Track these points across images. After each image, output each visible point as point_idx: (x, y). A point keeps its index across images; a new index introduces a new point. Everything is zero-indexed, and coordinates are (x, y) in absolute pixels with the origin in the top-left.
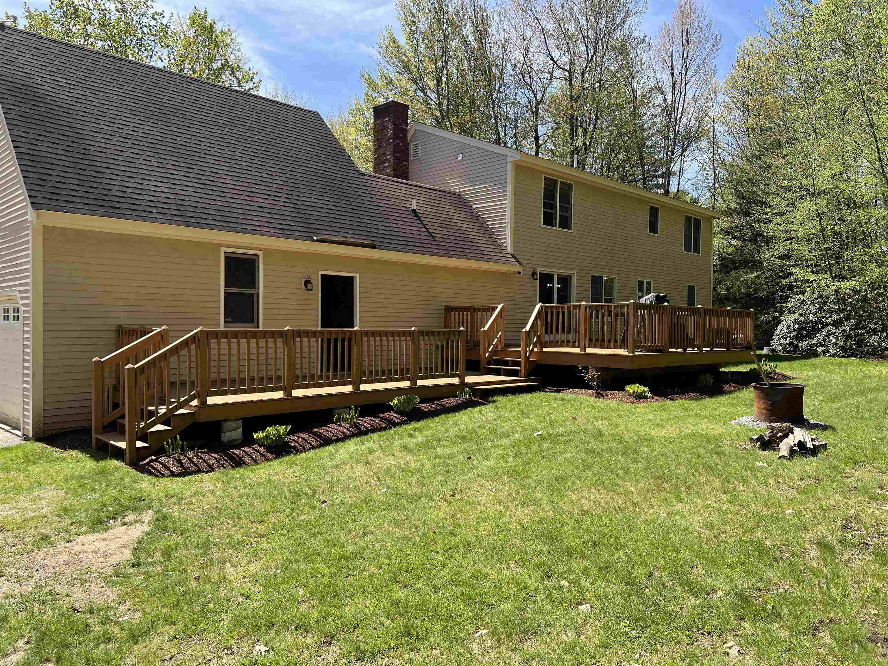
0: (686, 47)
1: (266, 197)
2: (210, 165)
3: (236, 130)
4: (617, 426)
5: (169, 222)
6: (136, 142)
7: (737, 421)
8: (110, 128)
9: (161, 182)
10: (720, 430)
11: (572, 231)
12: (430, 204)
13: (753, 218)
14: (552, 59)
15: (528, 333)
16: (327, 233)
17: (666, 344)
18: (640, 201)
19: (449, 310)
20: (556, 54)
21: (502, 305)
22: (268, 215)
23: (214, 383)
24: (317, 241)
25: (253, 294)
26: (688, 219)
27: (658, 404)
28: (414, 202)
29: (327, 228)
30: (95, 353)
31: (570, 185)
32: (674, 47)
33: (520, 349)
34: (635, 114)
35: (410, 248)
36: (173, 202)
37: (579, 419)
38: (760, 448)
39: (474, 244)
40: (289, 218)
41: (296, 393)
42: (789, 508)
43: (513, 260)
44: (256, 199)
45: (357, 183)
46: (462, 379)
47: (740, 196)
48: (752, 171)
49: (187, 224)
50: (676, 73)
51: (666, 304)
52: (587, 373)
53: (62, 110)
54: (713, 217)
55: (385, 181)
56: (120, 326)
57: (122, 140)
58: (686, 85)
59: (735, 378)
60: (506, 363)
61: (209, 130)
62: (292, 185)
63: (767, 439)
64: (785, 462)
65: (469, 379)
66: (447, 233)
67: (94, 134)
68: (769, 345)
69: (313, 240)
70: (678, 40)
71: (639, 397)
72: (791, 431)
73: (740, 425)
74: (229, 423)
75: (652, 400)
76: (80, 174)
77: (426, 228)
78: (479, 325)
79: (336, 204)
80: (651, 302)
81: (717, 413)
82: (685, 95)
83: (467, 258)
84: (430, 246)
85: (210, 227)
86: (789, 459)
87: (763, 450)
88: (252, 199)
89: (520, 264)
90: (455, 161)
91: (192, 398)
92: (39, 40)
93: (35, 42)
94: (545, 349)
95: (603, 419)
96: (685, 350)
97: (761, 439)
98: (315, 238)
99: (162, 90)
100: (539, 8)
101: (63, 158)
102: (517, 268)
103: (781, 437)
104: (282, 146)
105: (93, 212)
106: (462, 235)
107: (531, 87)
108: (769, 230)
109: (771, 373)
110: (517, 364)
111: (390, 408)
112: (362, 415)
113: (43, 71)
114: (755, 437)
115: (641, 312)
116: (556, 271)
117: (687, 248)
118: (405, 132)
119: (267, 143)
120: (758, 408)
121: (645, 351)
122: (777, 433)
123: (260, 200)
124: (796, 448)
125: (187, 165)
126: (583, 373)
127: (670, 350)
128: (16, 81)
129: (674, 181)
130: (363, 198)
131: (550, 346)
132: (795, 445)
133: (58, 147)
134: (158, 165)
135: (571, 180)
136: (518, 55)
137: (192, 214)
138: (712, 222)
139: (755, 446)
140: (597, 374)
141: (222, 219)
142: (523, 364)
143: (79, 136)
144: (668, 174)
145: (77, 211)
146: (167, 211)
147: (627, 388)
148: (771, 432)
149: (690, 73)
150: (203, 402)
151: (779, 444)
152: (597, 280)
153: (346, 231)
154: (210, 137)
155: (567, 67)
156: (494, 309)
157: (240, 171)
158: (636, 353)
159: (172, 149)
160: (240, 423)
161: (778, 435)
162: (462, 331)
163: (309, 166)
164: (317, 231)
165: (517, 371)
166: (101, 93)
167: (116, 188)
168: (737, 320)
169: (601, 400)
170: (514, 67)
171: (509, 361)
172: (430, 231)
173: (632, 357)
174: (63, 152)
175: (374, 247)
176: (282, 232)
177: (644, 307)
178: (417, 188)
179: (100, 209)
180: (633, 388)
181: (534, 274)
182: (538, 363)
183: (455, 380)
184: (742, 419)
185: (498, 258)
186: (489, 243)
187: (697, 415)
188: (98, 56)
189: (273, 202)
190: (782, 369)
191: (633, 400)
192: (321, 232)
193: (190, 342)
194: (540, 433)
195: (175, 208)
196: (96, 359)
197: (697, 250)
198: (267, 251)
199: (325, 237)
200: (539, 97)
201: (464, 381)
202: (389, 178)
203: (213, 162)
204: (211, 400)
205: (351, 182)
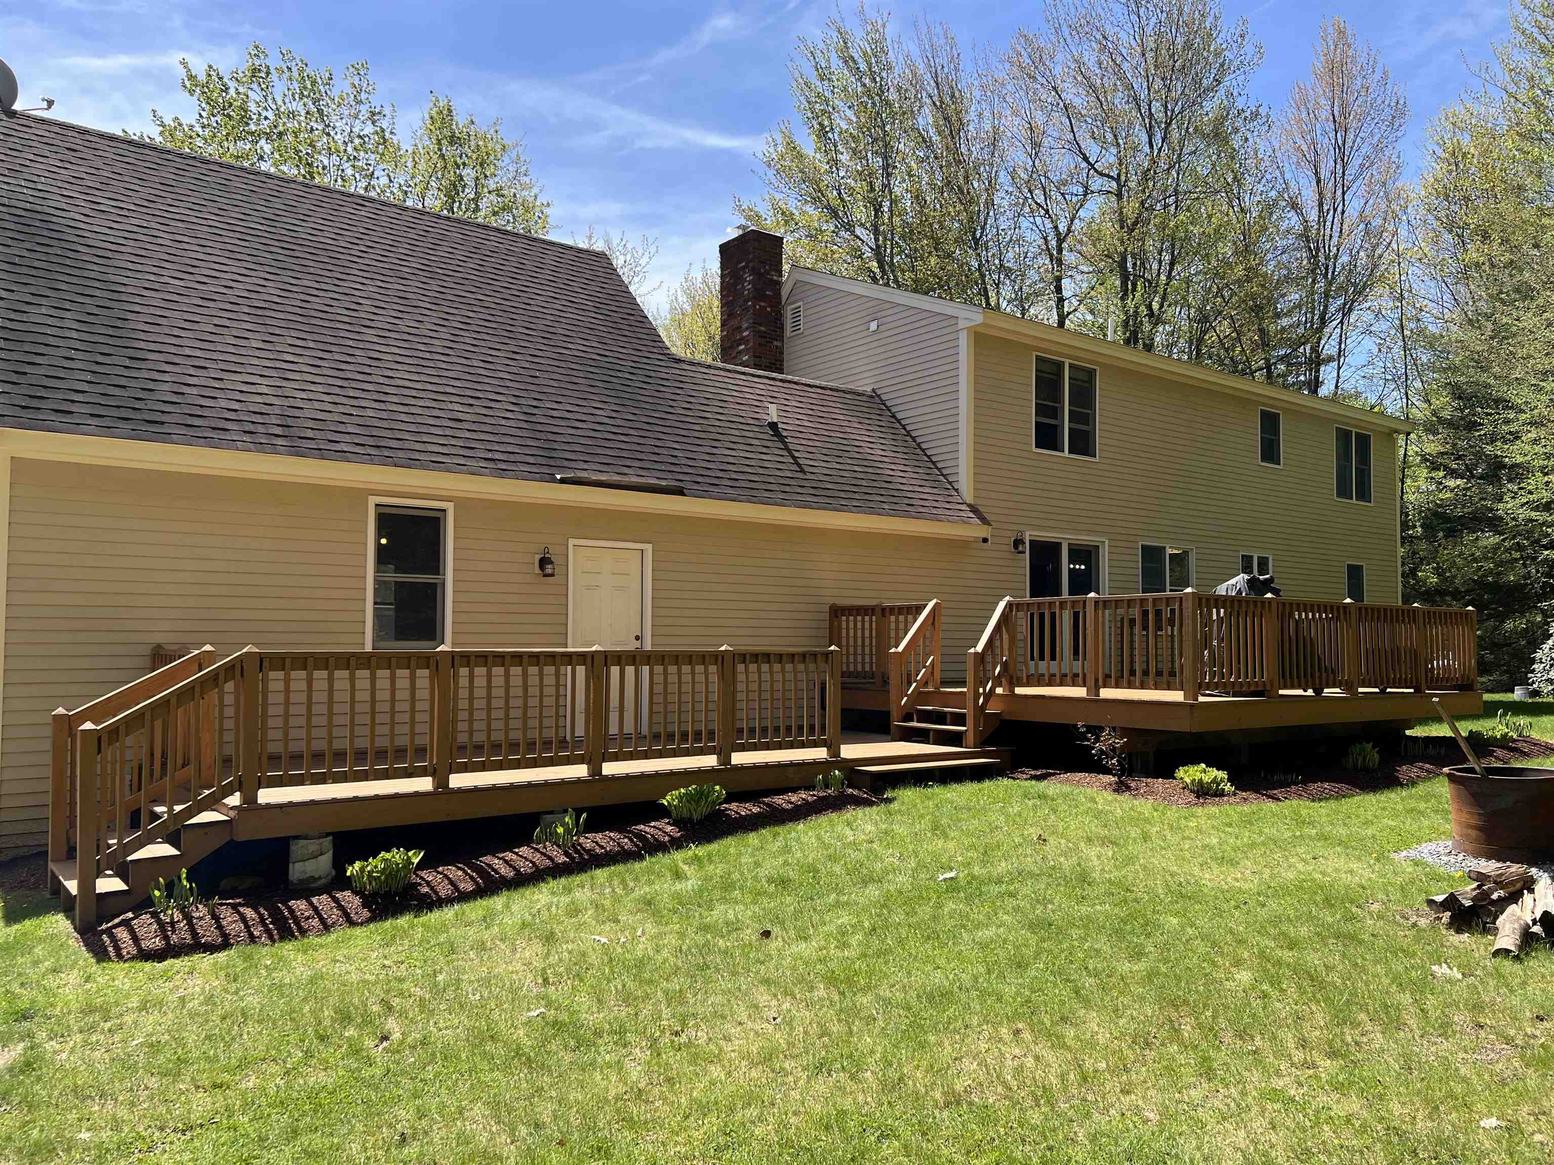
0: (1340, 126)
1: (471, 401)
2: (368, 346)
3: (434, 285)
4: (1130, 860)
5: (260, 447)
6: (229, 307)
7: (1412, 853)
8: (182, 283)
9: (261, 376)
10: (1367, 874)
11: (1097, 459)
12: (810, 412)
13: (1482, 432)
14: (1086, 159)
15: (981, 658)
16: (586, 467)
17: (1271, 682)
18: (1242, 401)
19: (837, 612)
20: (1092, 150)
21: (934, 601)
22: (468, 435)
23: (275, 760)
24: (563, 481)
25: (435, 585)
26: (1344, 436)
27: (1246, 808)
28: (773, 409)
29: (587, 458)
30: (61, 699)
31: (1091, 373)
32: (1318, 126)
33: (965, 690)
34: (1246, 250)
35: (754, 493)
36: (279, 412)
37: (1052, 840)
38: (1450, 925)
39: (890, 486)
40: (512, 440)
41: (457, 781)
42: (1490, 1114)
43: (971, 515)
44: (450, 406)
45: (666, 376)
46: (834, 751)
47: (1457, 393)
48: (1476, 341)
49: (296, 452)
50: (1324, 173)
51: (1269, 595)
52: (1097, 740)
53: (94, 251)
54: (1397, 431)
55: (722, 373)
56: (159, 646)
57: (200, 302)
58: (1344, 193)
59: (1431, 751)
60: (941, 718)
61: (380, 284)
62: (530, 380)
63: (1468, 903)
64: (1507, 965)
65: (850, 751)
66: (838, 466)
67: (145, 293)
68: (1524, 682)
69: (554, 480)
70: (1324, 114)
71: (1203, 792)
72: (1529, 885)
73: (1416, 864)
74: (302, 842)
75: (1232, 799)
76: (97, 363)
77: (794, 457)
78: (893, 642)
79: (614, 415)
80: (1240, 592)
81: (1369, 832)
82: (1343, 212)
83: (872, 511)
84: (799, 490)
85: (343, 456)
86: (1517, 958)
87: (1459, 931)
88: (443, 406)
89: (984, 521)
90: (865, 333)
91: (228, 791)
92: (81, 136)
93: (72, 140)
94: (1019, 691)
95: (1106, 841)
96: (1318, 691)
97: (1451, 903)
98: (558, 477)
99: (302, 217)
100: (1058, 70)
101: (75, 335)
102: (978, 531)
103: (1500, 899)
104: (522, 312)
105: (108, 431)
106: (870, 470)
107: (1047, 211)
108: (1516, 454)
109: (1514, 741)
110: (959, 719)
111: (662, 812)
112: (592, 827)
113: (75, 187)
114: (1440, 898)
115: (1218, 613)
116: (1066, 537)
117: (1343, 491)
118: (777, 285)
119: (493, 306)
120: (1460, 823)
121: (1228, 694)
122: (1493, 892)
123: (457, 407)
124: (1537, 929)
125: (321, 346)
126: (1088, 740)
127: (1281, 692)
128: (14, 203)
129: (1328, 373)
130: (671, 403)
131: (1028, 685)
132: (1534, 922)
133: (68, 315)
134: (261, 345)
135: (1090, 362)
136: (1018, 156)
137: (310, 434)
138: (1394, 441)
139: (1440, 919)
140: (1119, 742)
141: (371, 441)
142: (970, 720)
143: (115, 296)
144: (1316, 361)
145: (75, 428)
146: (261, 429)
147: (1181, 773)
148: (1479, 887)
149: (1351, 171)
150: (250, 800)
151: (1497, 917)
152: (1152, 555)
153: (628, 463)
154: (379, 297)
155: (1114, 174)
156: (919, 609)
157: (428, 356)
158: (1201, 699)
159: (300, 319)
160: (327, 842)
161: (1495, 896)
162: (832, 652)
163: (570, 346)
164: (566, 463)
165: (960, 734)
166: (179, 224)
167: (166, 387)
168: (1436, 631)
169: (1125, 797)
170: (1013, 175)
171: (946, 713)
172: (801, 461)
173: (1192, 706)
174: (76, 326)
175: (680, 492)
176: (490, 465)
177: (1224, 602)
178: (786, 385)
179: (121, 424)
180: (1191, 773)
181: (1018, 543)
182: (1007, 717)
183: (821, 753)
184: (1426, 848)
185: (939, 511)
186: (924, 483)
187: (1323, 837)
188: (191, 162)
189: (484, 411)
190: (1544, 731)
191: (1192, 798)
192: (573, 465)
193: (222, 677)
194: (952, 874)
195: (279, 422)
196: (61, 711)
197: (1364, 494)
198: (463, 504)
199: (584, 474)
200: (1062, 227)
201: (837, 754)
202: (747, 370)
203: (375, 339)
204: (267, 796)
205: (653, 374)
